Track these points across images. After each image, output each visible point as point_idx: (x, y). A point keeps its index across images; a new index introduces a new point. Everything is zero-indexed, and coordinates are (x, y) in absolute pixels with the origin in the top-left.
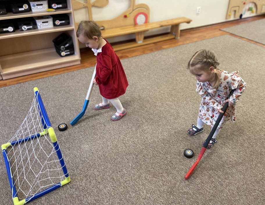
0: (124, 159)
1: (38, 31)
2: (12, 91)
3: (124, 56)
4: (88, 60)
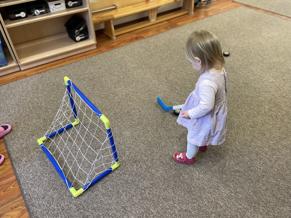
0: (168, 143)
1: (51, 14)
2: (35, 82)
3: (139, 36)
4: (103, 43)
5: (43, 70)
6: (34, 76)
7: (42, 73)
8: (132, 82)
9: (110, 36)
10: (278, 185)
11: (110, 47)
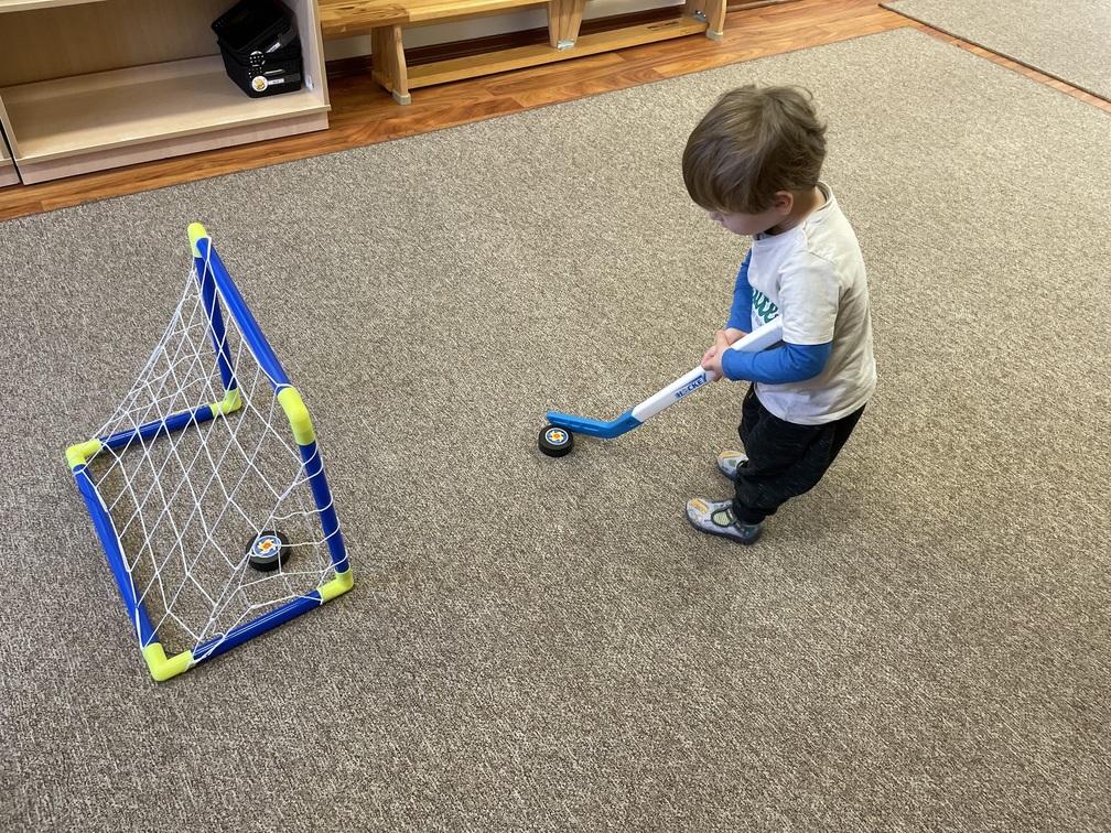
2: (68, 234)
3: (504, 101)
4: (360, 113)
5: (109, 191)
6: (70, 211)
7: (102, 203)
8: (445, 271)
9: (388, 86)
10: (904, 693)
11: (382, 127)
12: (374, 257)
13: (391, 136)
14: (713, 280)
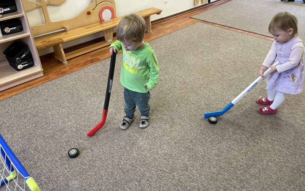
4: (53, 69)
11: (60, 72)
12: (62, 113)
13: (63, 75)
14: (164, 101)
